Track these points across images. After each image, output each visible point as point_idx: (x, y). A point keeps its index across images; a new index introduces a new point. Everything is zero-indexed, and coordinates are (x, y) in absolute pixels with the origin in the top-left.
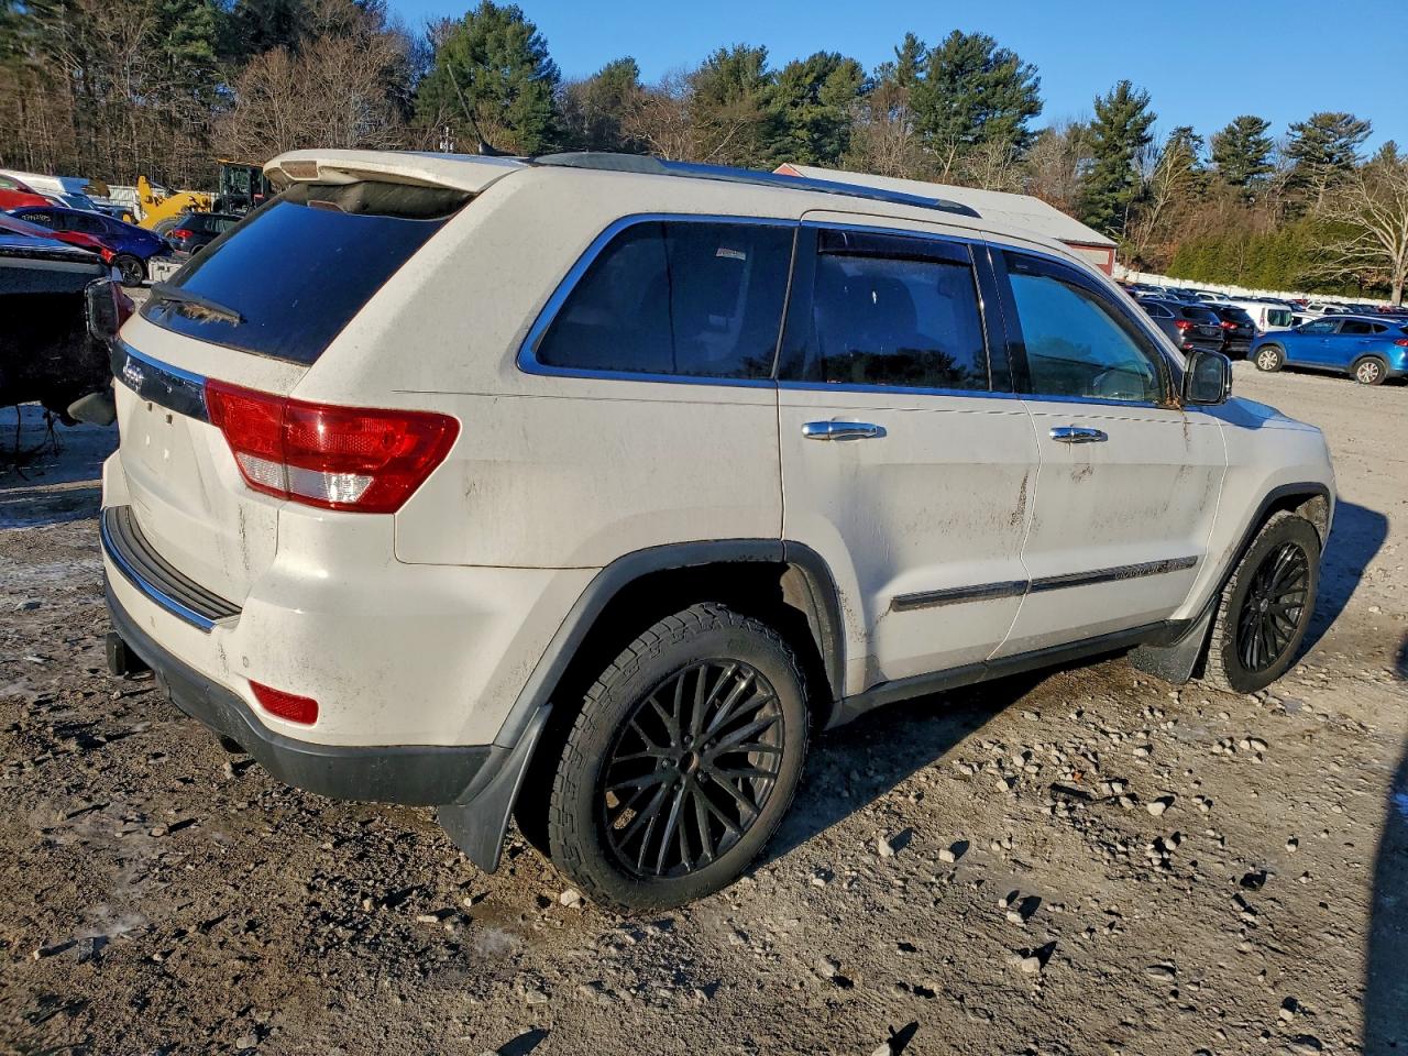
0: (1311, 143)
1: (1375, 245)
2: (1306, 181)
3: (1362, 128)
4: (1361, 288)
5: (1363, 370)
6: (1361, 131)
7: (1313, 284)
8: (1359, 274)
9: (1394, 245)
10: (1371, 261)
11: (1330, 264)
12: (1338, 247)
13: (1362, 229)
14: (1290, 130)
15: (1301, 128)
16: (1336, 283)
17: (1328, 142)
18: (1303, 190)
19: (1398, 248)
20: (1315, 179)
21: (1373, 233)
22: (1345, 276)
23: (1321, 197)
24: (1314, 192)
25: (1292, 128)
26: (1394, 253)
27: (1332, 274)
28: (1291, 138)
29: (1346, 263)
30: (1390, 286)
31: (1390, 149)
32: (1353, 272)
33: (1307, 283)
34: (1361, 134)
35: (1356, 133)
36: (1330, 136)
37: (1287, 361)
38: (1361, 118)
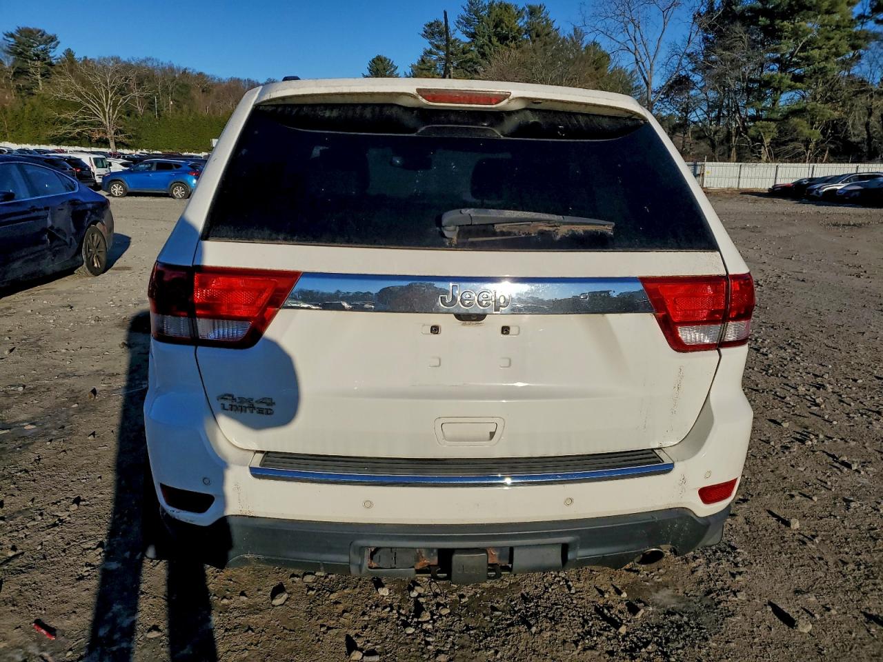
0: (22, 46)
1: (91, 115)
2: (27, 72)
3: (53, 39)
4: (91, 141)
5: (176, 191)
6: (52, 41)
7: (60, 139)
8: (87, 133)
9: (102, 114)
10: (91, 124)
11: (68, 127)
12: (69, 115)
13: (80, 105)
14: (5, 37)
15: (12, 36)
16: (74, 138)
17: (33, 47)
18: (28, 77)
19: (105, 116)
20: (32, 70)
21: (87, 107)
22: (79, 134)
23: (40, 82)
24: (35, 79)
25: (5, 35)
26: (103, 120)
27: (70, 133)
28: (7, 42)
29: (77, 125)
30: (107, 139)
31: (69, 53)
32: (83, 131)
33: (56, 139)
34: (53, 43)
35: (50, 42)
36: (33, 43)
37: (129, 190)
38: (50, 32)
